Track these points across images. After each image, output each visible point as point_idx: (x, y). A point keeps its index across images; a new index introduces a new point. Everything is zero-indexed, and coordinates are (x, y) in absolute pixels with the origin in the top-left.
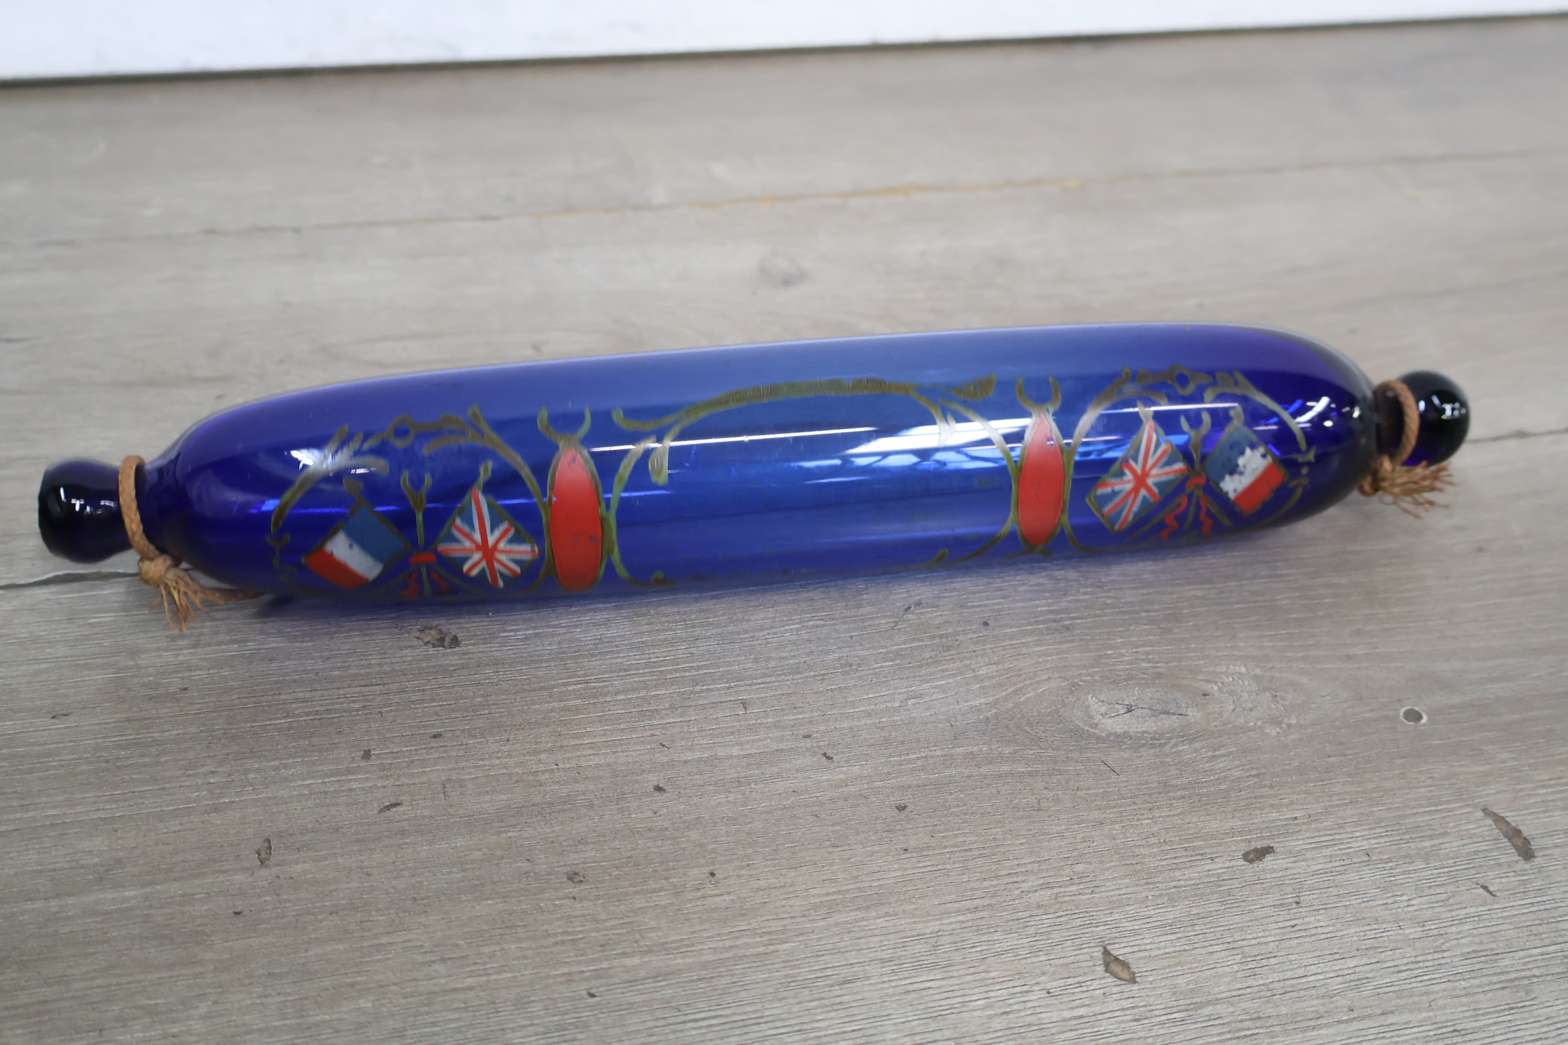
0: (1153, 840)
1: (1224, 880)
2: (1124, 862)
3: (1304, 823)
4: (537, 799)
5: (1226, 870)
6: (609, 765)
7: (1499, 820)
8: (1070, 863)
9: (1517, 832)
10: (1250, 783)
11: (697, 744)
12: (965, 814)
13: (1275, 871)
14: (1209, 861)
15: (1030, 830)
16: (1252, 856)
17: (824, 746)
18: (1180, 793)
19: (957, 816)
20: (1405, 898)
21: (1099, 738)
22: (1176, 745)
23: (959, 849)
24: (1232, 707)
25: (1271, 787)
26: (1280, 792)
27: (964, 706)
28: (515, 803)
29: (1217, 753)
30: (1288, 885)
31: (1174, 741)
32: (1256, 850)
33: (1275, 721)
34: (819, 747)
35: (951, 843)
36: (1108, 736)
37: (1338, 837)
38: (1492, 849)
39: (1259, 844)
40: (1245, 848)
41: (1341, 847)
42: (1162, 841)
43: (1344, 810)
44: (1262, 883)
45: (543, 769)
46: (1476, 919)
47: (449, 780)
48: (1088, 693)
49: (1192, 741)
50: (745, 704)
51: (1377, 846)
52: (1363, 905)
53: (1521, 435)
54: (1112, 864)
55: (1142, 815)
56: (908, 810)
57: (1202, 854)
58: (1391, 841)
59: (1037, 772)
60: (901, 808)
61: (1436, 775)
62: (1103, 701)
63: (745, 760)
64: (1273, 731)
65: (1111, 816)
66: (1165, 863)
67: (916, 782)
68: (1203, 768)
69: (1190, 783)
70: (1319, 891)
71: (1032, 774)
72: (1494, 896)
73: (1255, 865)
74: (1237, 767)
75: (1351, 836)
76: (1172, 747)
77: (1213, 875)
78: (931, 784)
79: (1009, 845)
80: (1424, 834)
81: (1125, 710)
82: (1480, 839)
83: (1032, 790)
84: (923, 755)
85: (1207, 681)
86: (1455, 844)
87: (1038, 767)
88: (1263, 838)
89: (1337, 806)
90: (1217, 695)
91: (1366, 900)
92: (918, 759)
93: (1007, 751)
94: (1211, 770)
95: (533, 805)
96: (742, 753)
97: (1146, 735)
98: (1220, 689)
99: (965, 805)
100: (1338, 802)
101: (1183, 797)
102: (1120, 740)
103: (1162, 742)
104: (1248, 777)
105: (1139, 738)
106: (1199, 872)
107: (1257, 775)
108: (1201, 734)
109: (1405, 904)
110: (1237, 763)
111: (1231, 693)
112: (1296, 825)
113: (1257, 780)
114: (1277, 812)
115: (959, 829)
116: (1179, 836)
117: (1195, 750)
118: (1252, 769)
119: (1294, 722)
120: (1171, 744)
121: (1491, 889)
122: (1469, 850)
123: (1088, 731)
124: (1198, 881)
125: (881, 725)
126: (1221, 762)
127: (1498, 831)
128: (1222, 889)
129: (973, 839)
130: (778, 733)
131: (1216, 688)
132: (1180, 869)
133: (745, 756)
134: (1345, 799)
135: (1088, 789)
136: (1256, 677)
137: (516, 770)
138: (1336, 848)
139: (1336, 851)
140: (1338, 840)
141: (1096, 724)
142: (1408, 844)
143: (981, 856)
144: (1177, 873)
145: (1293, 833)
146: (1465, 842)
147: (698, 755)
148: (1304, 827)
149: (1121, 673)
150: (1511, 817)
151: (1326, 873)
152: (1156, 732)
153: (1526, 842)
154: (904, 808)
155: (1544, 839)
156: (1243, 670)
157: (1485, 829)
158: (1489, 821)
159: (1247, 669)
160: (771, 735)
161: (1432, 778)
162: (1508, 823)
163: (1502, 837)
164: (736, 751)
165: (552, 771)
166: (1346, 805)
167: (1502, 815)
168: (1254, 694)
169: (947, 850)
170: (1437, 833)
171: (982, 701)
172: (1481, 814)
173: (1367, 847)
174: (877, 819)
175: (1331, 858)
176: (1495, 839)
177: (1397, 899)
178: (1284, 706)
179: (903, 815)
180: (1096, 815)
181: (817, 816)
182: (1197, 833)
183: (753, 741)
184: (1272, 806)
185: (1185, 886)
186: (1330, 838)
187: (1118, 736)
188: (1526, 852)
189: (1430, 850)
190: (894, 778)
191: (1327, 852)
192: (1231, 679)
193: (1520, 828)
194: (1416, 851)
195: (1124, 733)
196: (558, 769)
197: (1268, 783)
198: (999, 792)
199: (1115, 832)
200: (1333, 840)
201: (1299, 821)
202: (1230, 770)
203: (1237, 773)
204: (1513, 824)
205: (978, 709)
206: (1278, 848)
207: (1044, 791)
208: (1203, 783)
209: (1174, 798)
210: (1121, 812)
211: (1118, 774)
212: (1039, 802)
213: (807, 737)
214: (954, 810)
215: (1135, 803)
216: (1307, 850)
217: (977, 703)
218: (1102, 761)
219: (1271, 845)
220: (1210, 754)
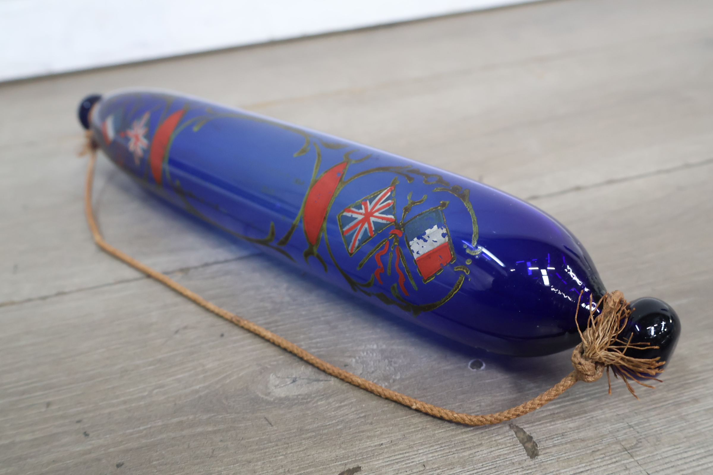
3: (386, 447)
7: (519, 430)
9: (530, 438)
10: (358, 422)
12: (160, 465)
17: (87, 427)
18: (309, 435)
19: (155, 467)
21: (268, 403)
24: (361, 372)
25: (371, 423)
26: (376, 427)
27: (188, 390)
29: (342, 404)
32: (349, 471)
33: (386, 378)
34: (84, 428)
36: (274, 400)
37: (407, 455)
38: (510, 453)
39: (351, 466)
40: (341, 469)
41: (408, 461)
42: (287, 470)
43: (416, 435)
48: (271, 373)
49: (328, 397)
50: (48, 404)
51: (432, 459)
53: (578, 189)
55: (279, 453)
56: (123, 466)
58: (442, 454)
59: (219, 430)
60: (119, 466)
61: (483, 404)
62: (279, 377)
63: (31, 442)
65: (258, 456)
67: (137, 446)
68: (330, 415)
69: (318, 427)
71: (215, 432)
74: (353, 412)
75: (416, 453)
76: (313, 404)
78: (146, 446)
80: (466, 446)
81: (292, 381)
82: (503, 446)
83: (212, 443)
84: (149, 426)
85: (350, 357)
86: (485, 452)
87: (222, 426)
88: (356, 461)
89: (412, 432)
90: (353, 365)
92: (145, 429)
93: (205, 417)
94: (335, 416)
96: (32, 438)
97: (299, 397)
98: (357, 362)
99: (163, 458)
100: (413, 430)
101: (311, 437)
102: (281, 402)
103: (309, 400)
104: (358, 418)
105: (294, 400)
107: (365, 416)
108: (336, 392)
110: (353, 409)
111: (363, 363)
112: (381, 449)
113: (363, 420)
114: (370, 441)
116: (299, 465)
117: (329, 404)
118: (362, 412)
119: (398, 377)
120: (313, 402)
122: (494, 455)
123: (263, 398)
125: (130, 409)
126: (344, 410)
127: (516, 439)
130: (60, 422)
131: (354, 360)
133: (32, 440)
134: (419, 427)
135: (250, 438)
136: (382, 351)
138: (404, 463)
139: (403, 465)
140: (407, 457)
141: (269, 393)
142: (454, 455)
145: (377, 455)
146: (493, 449)
148: (386, 450)
150: (528, 428)
152: (306, 394)
153: (535, 445)
155: (547, 442)
156: (375, 347)
157: (508, 438)
158: (512, 433)
159: (378, 346)
160: (56, 423)
161: (480, 406)
162: (524, 433)
163: (519, 443)
164: (28, 437)
166: (419, 430)
167: (522, 427)
168: (378, 362)
170: (475, 444)
171: (202, 385)
172: (507, 428)
173: (425, 460)
176: (514, 445)
178: (394, 368)
179: (118, 470)
180: (249, 456)
182: (312, 462)
183: (43, 429)
184: (368, 437)
186: (402, 456)
187: (281, 399)
188: (533, 453)
189: (467, 458)
190: (123, 444)
192: (365, 354)
193: (532, 435)
194: (458, 460)
195: (286, 397)
197: (369, 421)
198: (189, 447)
199: (256, 467)
200: (404, 457)
201: (384, 446)
202: (347, 415)
203: (351, 417)
204: (528, 433)
205: (197, 391)
206: (364, 467)
207: (219, 443)
208: (327, 426)
209: (304, 439)
210: (265, 453)
211: (272, 426)
212: (213, 451)
213: (79, 422)
214: (155, 463)
215: (277, 445)
216: (383, 467)
217: (197, 387)
218: (265, 418)
219: (360, 466)
220: (337, 405)
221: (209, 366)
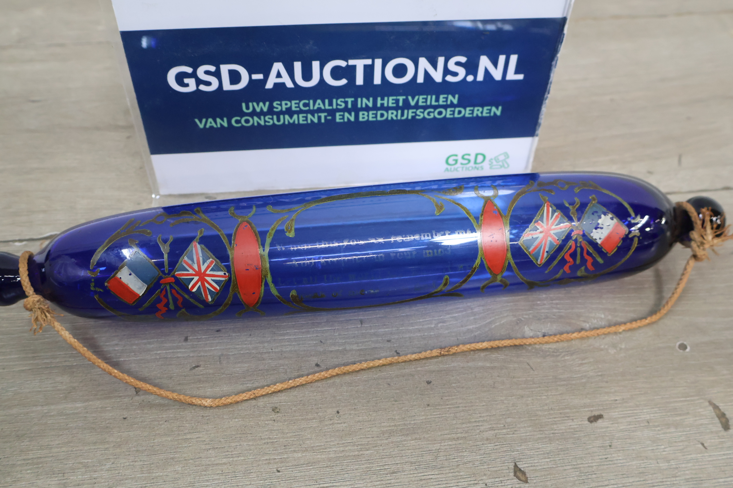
0: (546, 408)
1: (577, 431)
2: (530, 419)
3: (620, 403)
4: (261, 367)
5: (578, 426)
6: (295, 351)
7: (716, 407)
8: (505, 417)
9: (723, 415)
10: (597, 379)
11: (337, 342)
12: (458, 388)
13: (602, 428)
14: (571, 421)
15: (488, 398)
16: (592, 419)
17: (396, 346)
18: (562, 383)
19: (455, 388)
20: (663, 447)
21: (527, 351)
22: (564, 356)
23: (453, 406)
25: (607, 382)
26: (610, 385)
27: (464, 329)
28: (251, 369)
30: (607, 436)
31: (563, 354)
32: (594, 416)
33: (614, 346)
34: (394, 347)
35: (450, 403)
36: (532, 349)
37: (635, 411)
38: (710, 423)
39: (597, 413)
40: (589, 414)
41: (637, 417)
42: (550, 408)
43: (640, 397)
44: (595, 434)
45: (265, 351)
46: (695, 461)
47: (222, 355)
48: (525, 325)
49: (572, 354)
50: (361, 322)
51: (653, 418)
52: (642, 449)
54: (525, 419)
55: (542, 393)
56: (432, 384)
57: (568, 417)
58: (661, 416)
59: (495, 367)
60: (429, 383)
61: (689, 381)
62: (532, 330)
63: (359, 352)
64: (612, 351)
65: (528, 393)
66: (550, 420)
67: (437, 369)
68: (575, 370)
69: (568, 378)
70: (621, 440)
71: (493, 368)
72: (706, 448)
73: (593, 424)
74: (592, 370)
75: (641, 411)
76: (562, 357)
77: (572, 428)
78: (444, 371)
79: (477, 406)
80: (678, 413)
82: (705, 418)
83: (492, 376)
85: (584, 321)
86: (691, 419)
87: (496, 364)
88: (598, 410)
89: (638, 394)
91: (643, 446)
94: (579, 371)
95: (259, 370)
96: (358, 348)
97: (550, 350)
98: (590, 326)
99: (459, 382)
101: (564, 385)
102: (537, 352)
103: (558, 354)
104: (597, 376)
105: (546, 351)
106: (565, 426)
107: (601, 375)
108: (577, 350)
109: (662, 450)
110: (592, 368)
113: (600, 378)
114: (607, 396)
115: (454, 396)
116: (558, 406)
117: (573, 360)
118: (599, 372)
119: (623, 347)
120: (561, 356)
121: (705, 445)
122: (698, 423)
124: (564, 431)
125: (424, 337)
126: (585, 367)
127: (714, 413)
128: (575, 436)
129: (460, 401)
130: (374, 339)
131: (588, 325)
132: (556, 424)
133: (358, 350)
134: (642, 391)
135: (519, 378)
136: (608, 321)
137: (253, 351)
138: (633, 418)
140: (635, 413)
142: (669, 418)
143: (463, 411)
144: (555, 426)
145: (614, 408)
146: (697, 418)
147: (337, 348)
148: (619, 405)
149: (543, 315)
150: (722, 406)
151: (626, 431)
152: (555, 349)
153: (727, 421)
154: (431, 382)
156: (603, 316)
157: (708, 412)
158: (711, 408)
160: (372, 339)
161: (687, 382)
162: (720, 410)
163: (716, 417)
164: (355, 347)
165: (269, 353)
166: (642, 394)
167: (717, 405)
169: (448, 406)
170: (684, 412)
171: (474, 326)
172: (707, 404)
173: (648, 418)
174: (417, 387)
175: (630, 423)
176: (712, 418)
177: (659, 447)
178: (620, 338)
179: (429, 386)
180: (521, 392)
181: (389, 384)
182: (567, 405)
183: (364, 342)
184: (606, 393)
185: (558, 433)
187: (536, 349)
188: (726, 427)
189: (679, 422)
190: (427, 366)
191: (629, 419)
192: (596, 321)
193: (725, 413)
194: (672, 422)
196: (272, 352)
197: (606, 380)
198: (476, 377)
199: (528, 402)
200: (633, 413)
201: (617, 402)
202: (588, 371)
203: (591, 374)
204: (722, 410)
205: (471, 331)
206: (605, 416)
207: (497, 378)
208: (574, 378)
209: (559, 385)
210: (532, 391)
211: (534, 371)
212: (494, 383)
213: (389, 341)
214: (453, 385)
215: (540, 387)
216: (619, 418)
217: (471, 327)
218: (527, 363)
219: (602, 414)
220: (580, 362)
221: (476, 310)
